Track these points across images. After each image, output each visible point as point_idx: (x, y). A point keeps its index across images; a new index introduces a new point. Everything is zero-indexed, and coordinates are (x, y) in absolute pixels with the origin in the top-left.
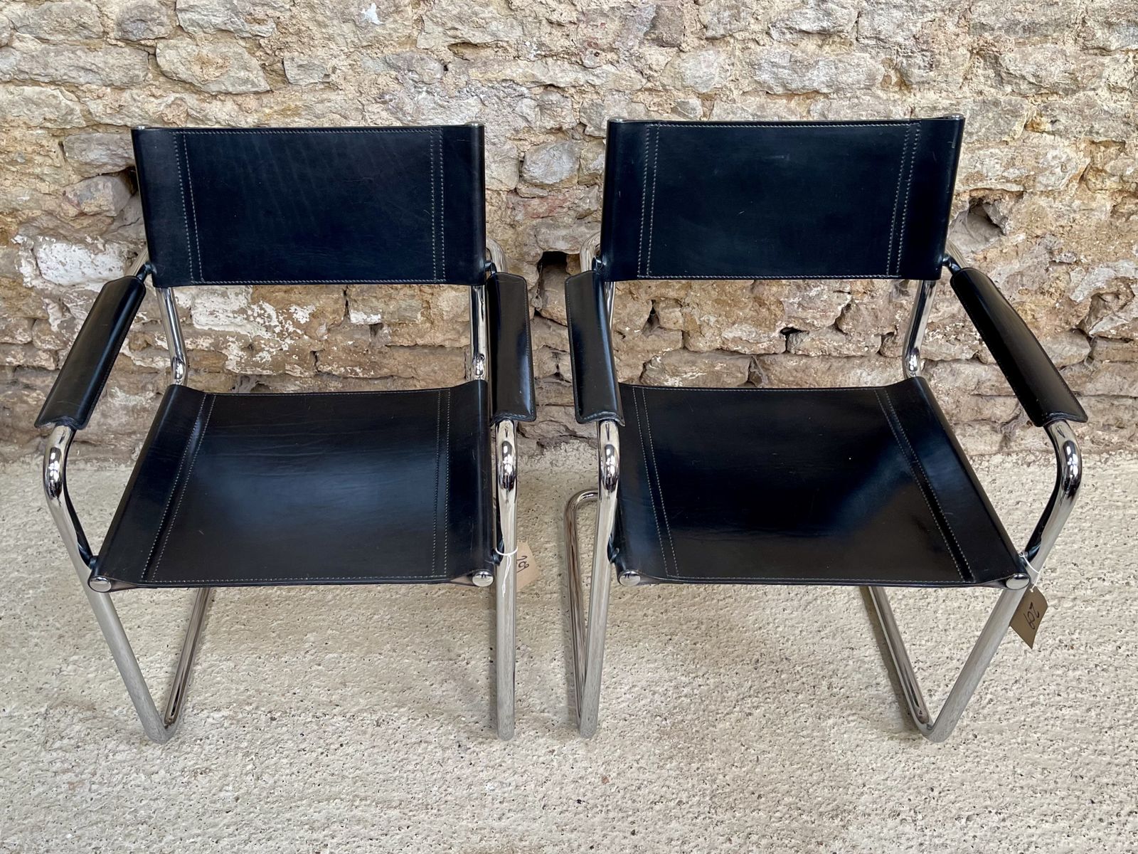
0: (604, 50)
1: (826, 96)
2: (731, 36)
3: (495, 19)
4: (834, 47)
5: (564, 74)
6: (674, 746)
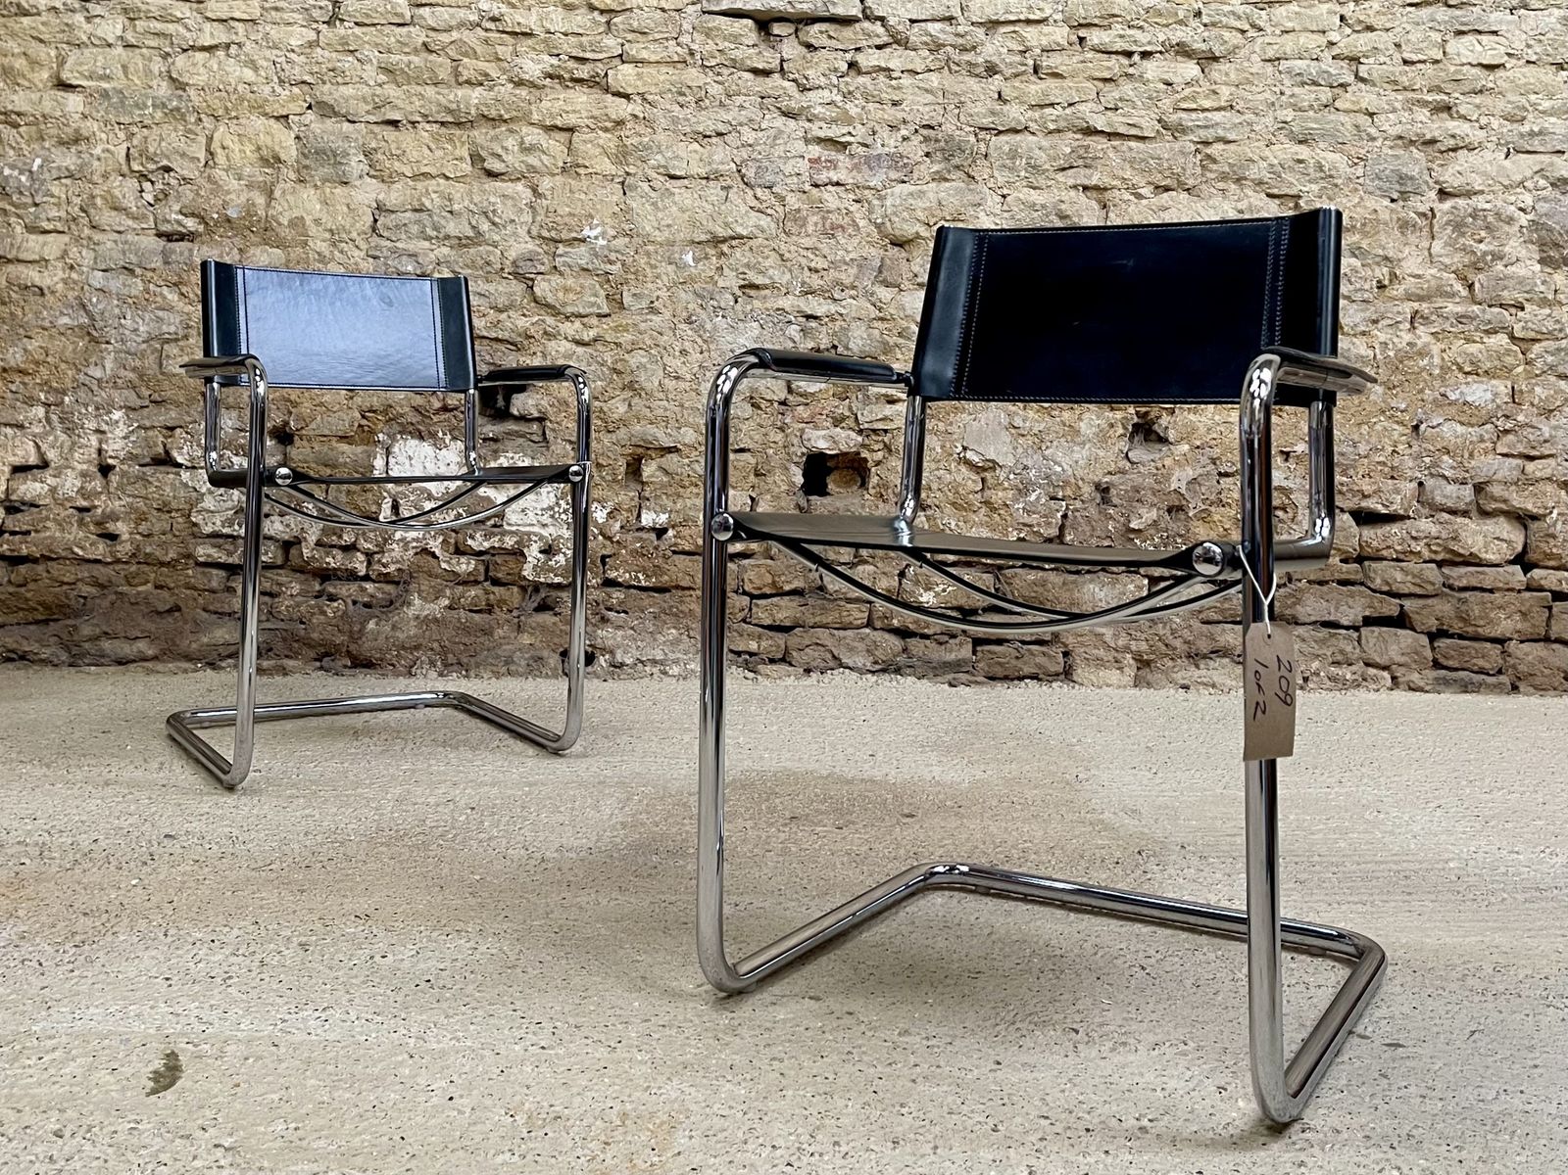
0: (847, 288)
3: (772, 268)
5: (822, 308)
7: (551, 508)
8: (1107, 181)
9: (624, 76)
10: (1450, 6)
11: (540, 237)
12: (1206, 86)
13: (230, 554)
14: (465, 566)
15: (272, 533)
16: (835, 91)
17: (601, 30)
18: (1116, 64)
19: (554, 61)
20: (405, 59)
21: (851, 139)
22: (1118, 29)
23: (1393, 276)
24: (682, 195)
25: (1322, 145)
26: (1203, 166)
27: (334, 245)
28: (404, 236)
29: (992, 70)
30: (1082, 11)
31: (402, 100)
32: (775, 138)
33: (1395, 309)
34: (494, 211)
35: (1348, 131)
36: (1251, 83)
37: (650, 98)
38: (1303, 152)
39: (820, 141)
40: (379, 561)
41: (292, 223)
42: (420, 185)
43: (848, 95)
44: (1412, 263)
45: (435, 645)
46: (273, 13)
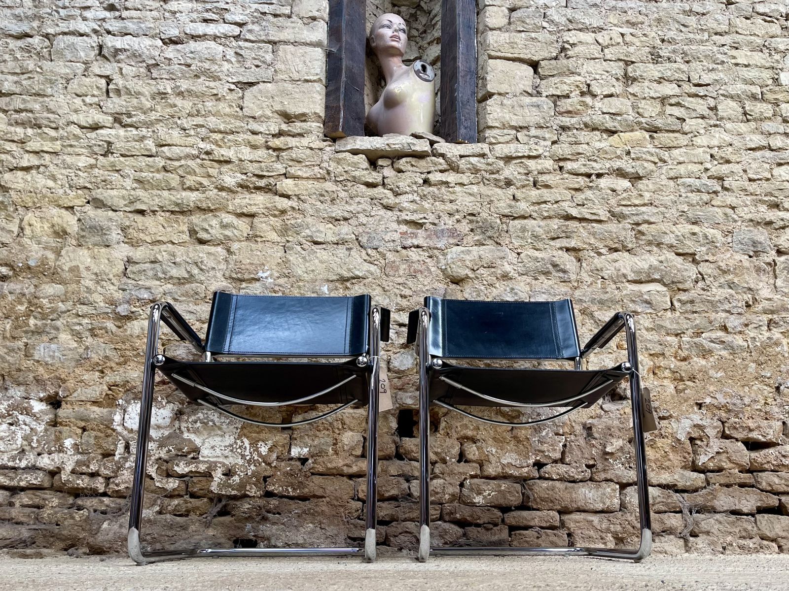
7: (231, 445)
8: (580, 245)
9: (287, 185)
10: (772, 150)
11: (231, 278)
12: (635, 193)
13: (12, 479)
14: (172, 484)
15: (42, 465)
16: (416, 194)
17: (273, 159)
18: (582, 181)
19: (244, 177)
20: (151, 175)
21: (426, 221)
22: (582, 161)
23: (755, 300)
24: (322, 253)
25: (706, 225)
26: (636, 238)
27: (98, 282)
28: (143, 278)
29: (509, 183)
30: (560, 151)
31: (147, 199)
32: (380, 221)
33: (758, 318)
34: (202, 262)
35: (720, 218)
36: (662, 190)
37: (302, 197)
38: (696, 229)
39: (407, 222)
40: (113, 482)
41: (71, 270)
42: (155, 248)
43: (423, 197)
44: (765, 292)
45: (148, 538)
46: (69, 149)
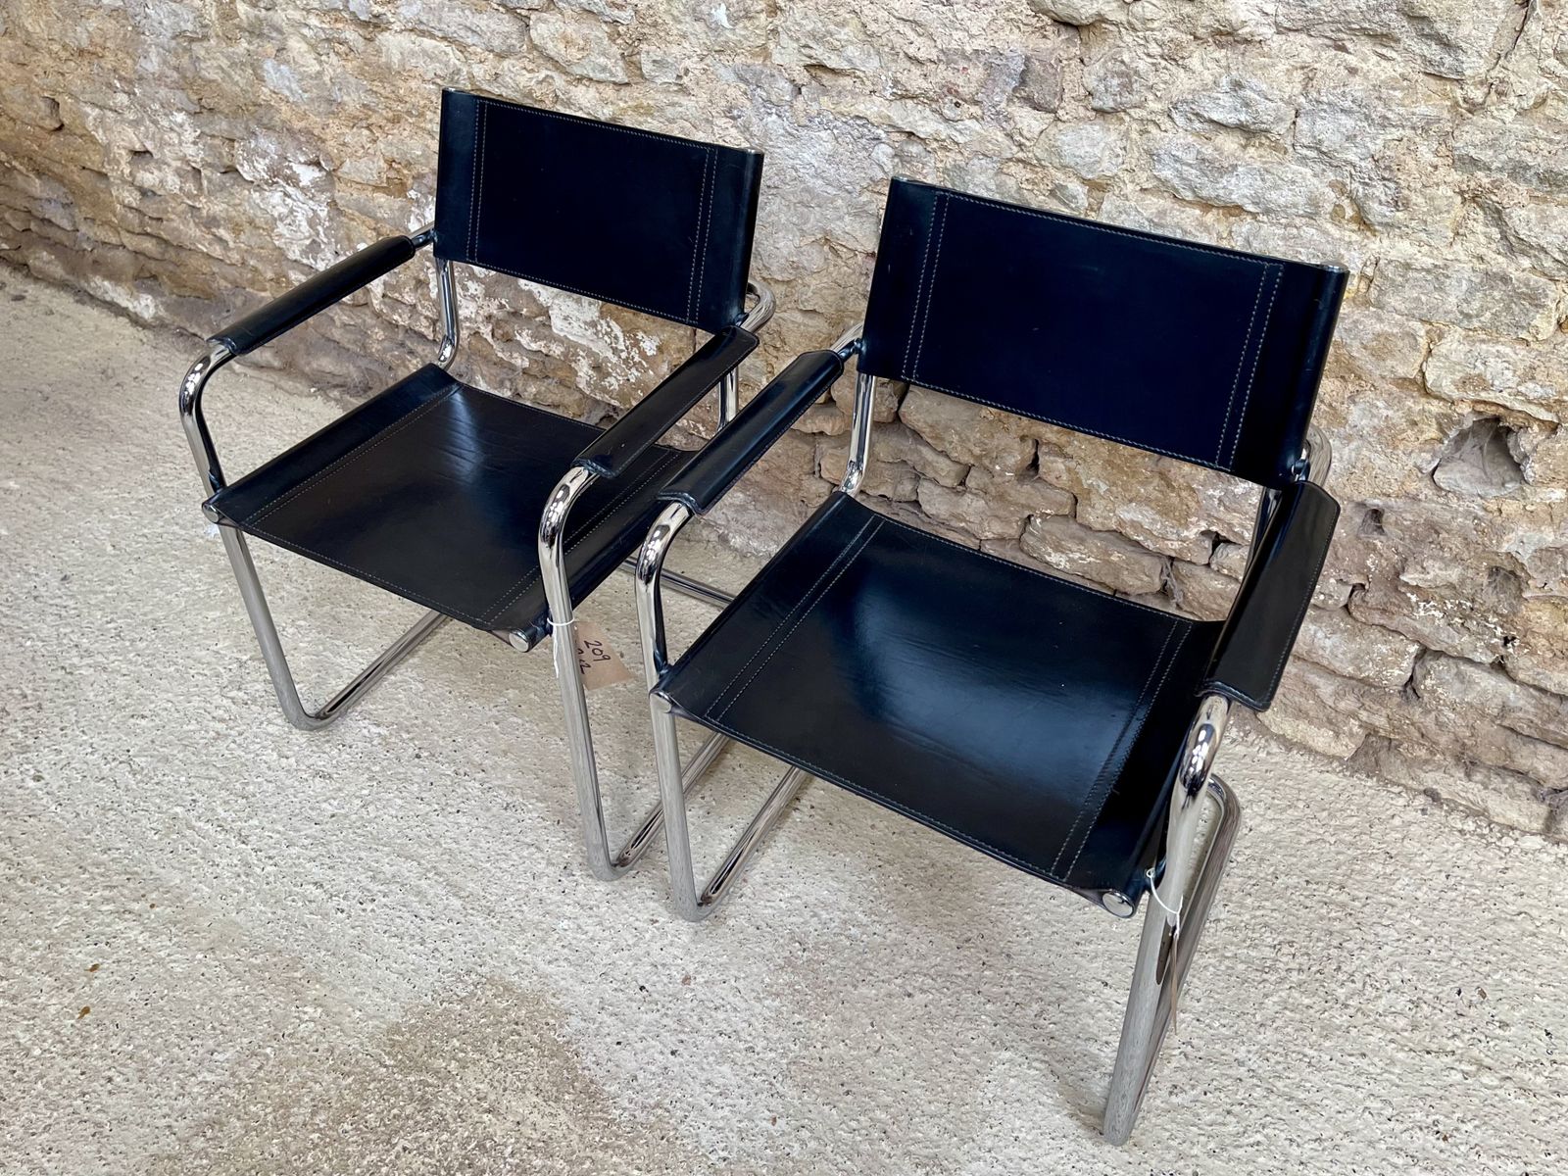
0: (965, 101)
1: (1254, 215)
2: (1124, 111)
3: (852, 43)
4: (1262, 151)
5: (927, 125)
6: (791, 985)
